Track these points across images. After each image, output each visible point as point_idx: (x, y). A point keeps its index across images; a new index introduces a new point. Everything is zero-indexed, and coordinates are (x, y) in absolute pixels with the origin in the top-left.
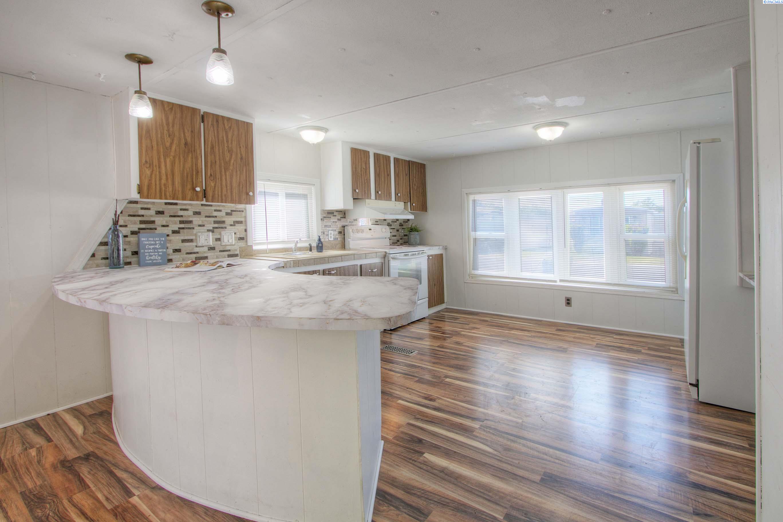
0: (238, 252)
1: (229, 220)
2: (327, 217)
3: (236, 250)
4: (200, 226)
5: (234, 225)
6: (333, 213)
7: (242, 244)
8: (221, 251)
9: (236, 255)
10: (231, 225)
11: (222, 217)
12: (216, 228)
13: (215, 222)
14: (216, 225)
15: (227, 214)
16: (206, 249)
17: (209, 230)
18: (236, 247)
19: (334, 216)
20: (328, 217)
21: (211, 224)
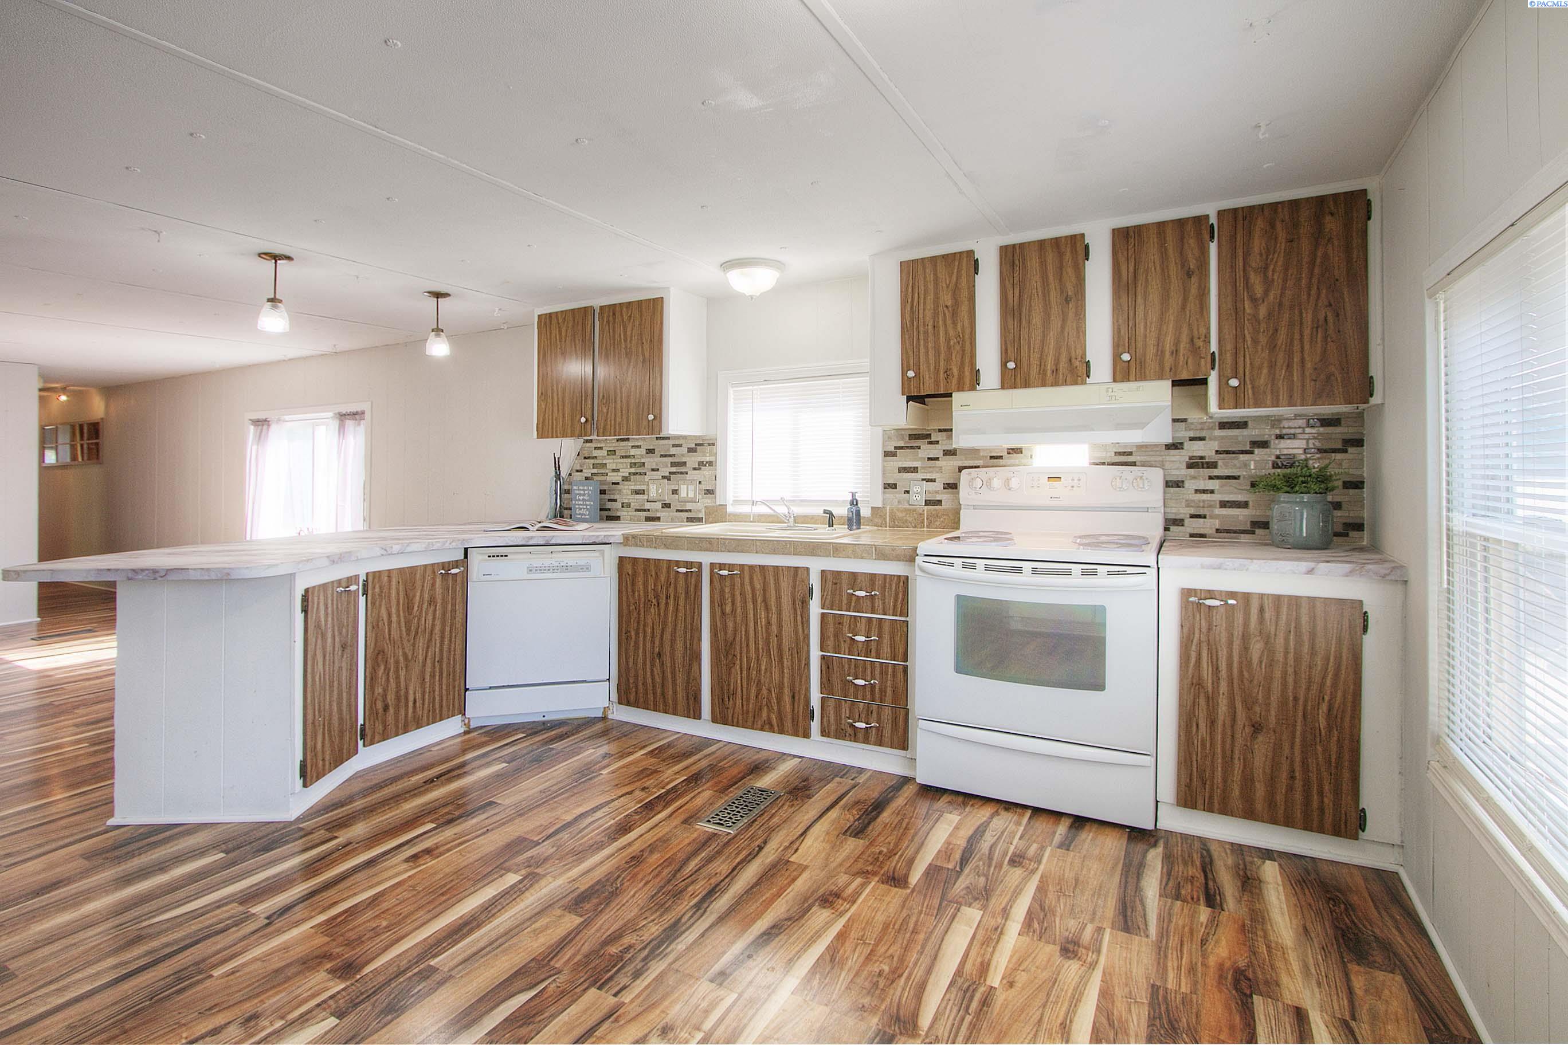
0: (702, 515)
1: (692, 460)
2: (907, 447)
3: (700, 511)
4: (653, 470)
5: (700, 469)
6: (929, 436)
7: (708, 501)
8: (678, 511)
9: (699, 520)
10: (695, 469)
11: (683, 455)
12: (674, 473)
13: (673, 464)
14: (674, 469)
15: (691, 450)
16: (659, 505)
17: (664, 477)
18: (700, 506)
19: (931, 443)
20: (912, 448)
21: (667, 466)
